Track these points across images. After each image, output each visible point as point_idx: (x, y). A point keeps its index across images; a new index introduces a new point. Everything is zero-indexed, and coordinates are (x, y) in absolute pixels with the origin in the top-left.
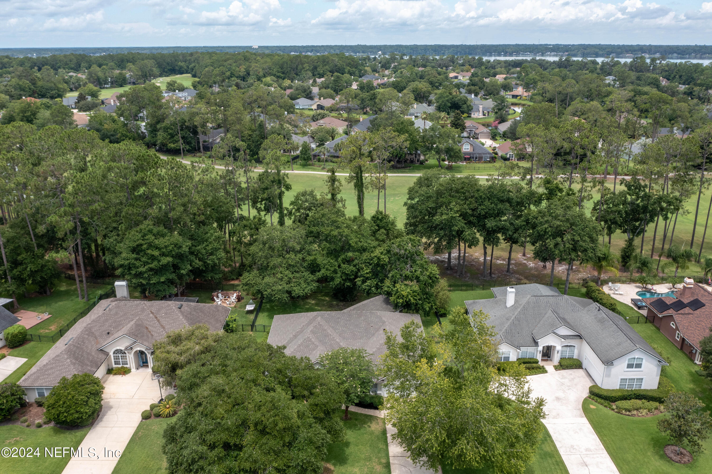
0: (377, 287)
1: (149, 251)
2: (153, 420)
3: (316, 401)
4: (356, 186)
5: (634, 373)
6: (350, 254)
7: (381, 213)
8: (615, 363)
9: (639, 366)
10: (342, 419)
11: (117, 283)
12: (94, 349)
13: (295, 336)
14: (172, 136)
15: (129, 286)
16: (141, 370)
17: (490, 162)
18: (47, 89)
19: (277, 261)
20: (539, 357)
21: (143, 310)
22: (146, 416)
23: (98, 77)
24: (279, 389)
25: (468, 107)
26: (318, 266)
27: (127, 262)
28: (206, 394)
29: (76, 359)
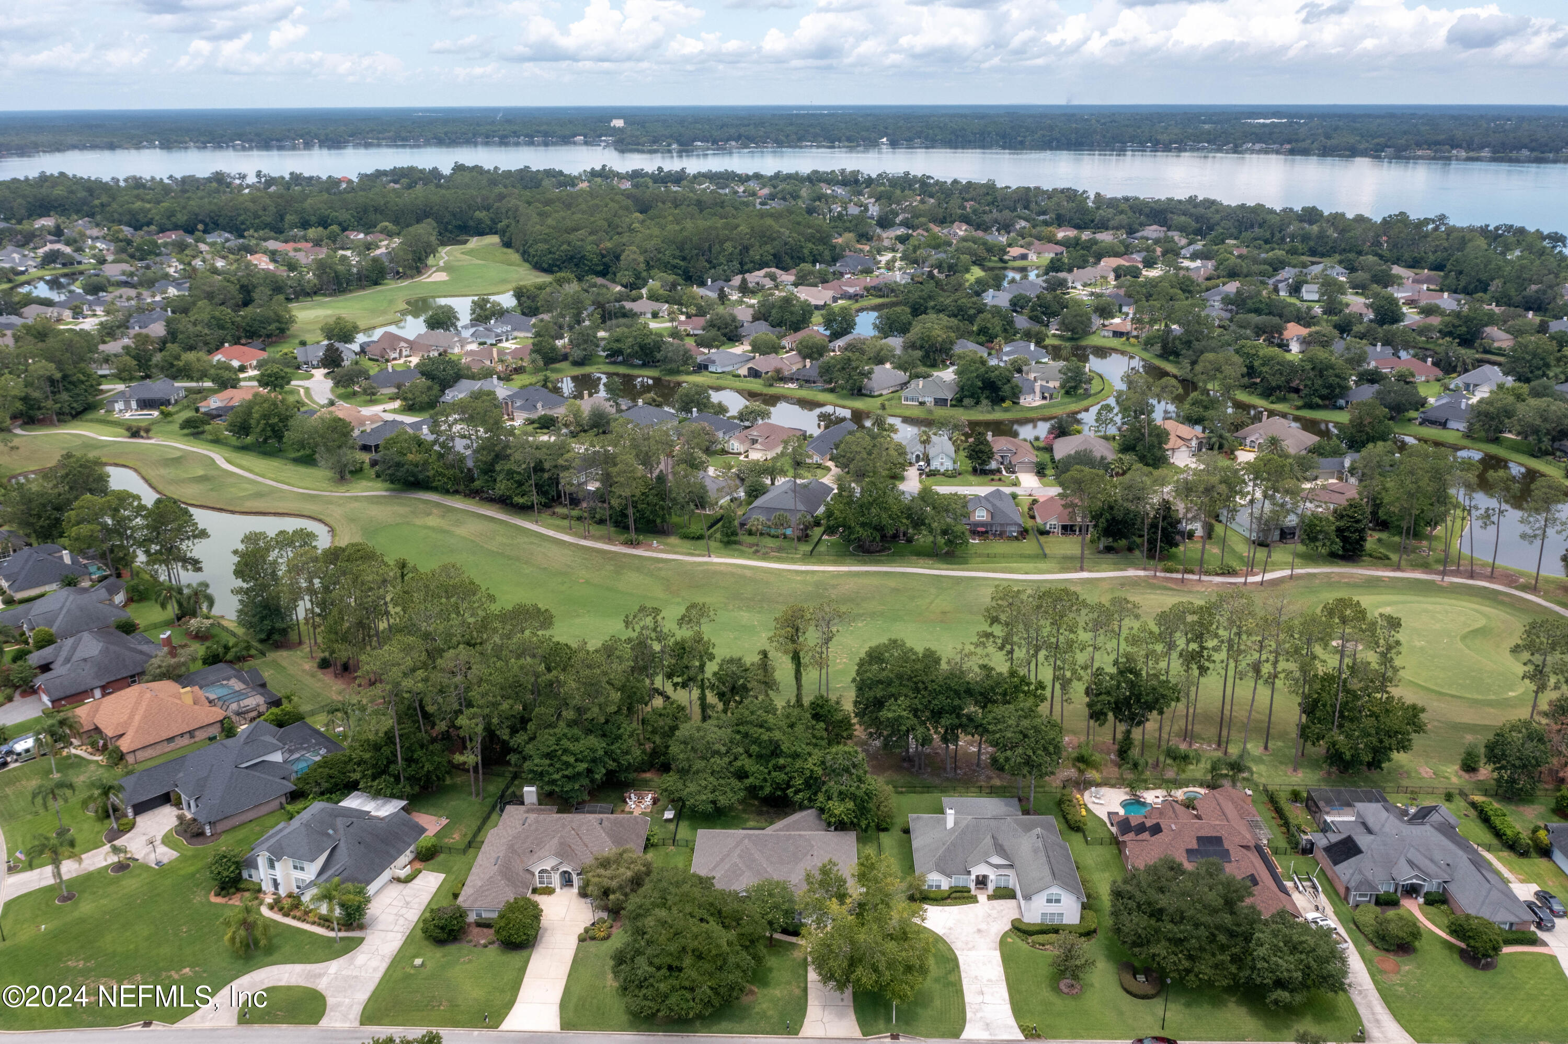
0: (810, 800)
1: (564, 758)
2: (589, 943)
3: (743, 931)
4: (793, 658)
5: (1053, 908)
6: (781, 761)
7: (822, 697)
8: (1034, 898)
9: (1058, 901)
10: (766, 947)
11: (526, 789)
12: (521, 868)
13: (722, 860)
14: (520, 484)
15: (539, 795)
16: (566, 890)
17: (1016, 538)
18: (261, 322)
19: (699, 764)
20: (972, 886)
21: (564, 826)
22: (582, 939)
23: (336, 272)
24: (711, 919)
25: (1013, 388)
26: (746, 772)
27: (540, 769)
28: (652, 924)
29: (509, 880)
